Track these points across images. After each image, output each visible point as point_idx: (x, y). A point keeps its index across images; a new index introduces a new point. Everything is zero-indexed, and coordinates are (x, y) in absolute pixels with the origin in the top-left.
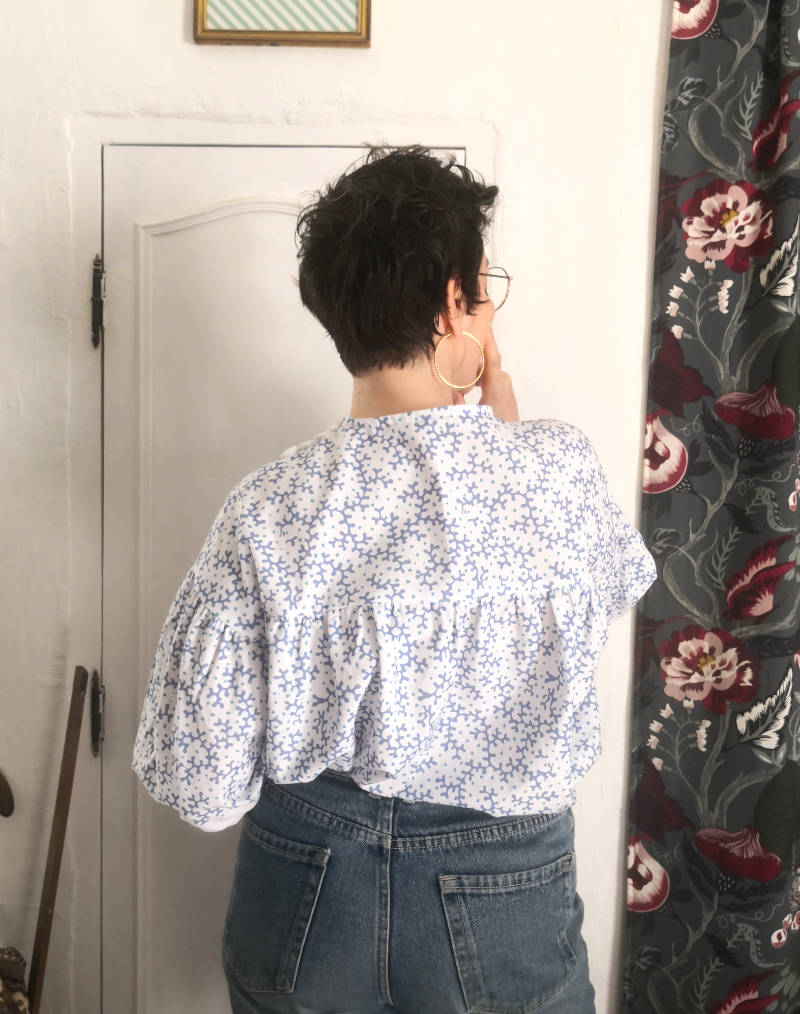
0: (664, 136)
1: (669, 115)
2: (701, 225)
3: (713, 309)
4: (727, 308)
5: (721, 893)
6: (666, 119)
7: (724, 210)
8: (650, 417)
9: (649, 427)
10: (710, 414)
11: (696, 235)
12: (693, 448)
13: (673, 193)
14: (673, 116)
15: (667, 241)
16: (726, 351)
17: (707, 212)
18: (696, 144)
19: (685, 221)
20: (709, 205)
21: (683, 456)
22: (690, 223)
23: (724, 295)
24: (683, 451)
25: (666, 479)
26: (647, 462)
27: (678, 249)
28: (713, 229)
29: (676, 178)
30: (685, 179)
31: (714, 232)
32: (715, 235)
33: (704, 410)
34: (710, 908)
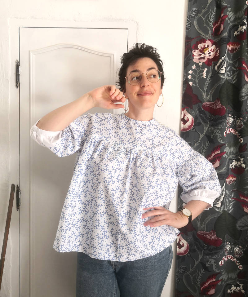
0: (187, 26)
1: (188, 19)
2: (198, 52)
3: (201, 77)
4: (206, 77)
5: (204, 250)
6: (187, 20)
7: (205, 48)
8: (183, 109)
9: (183, 112)
10: (201, 108)
11: (196, 55)
12: (195, 118)
13: (189, 42)
14: (190, 20)
15: (188, 56)
16: (205, 89)
17: (200, 48)
18: (196, 28)
19: (193, 51)
20: (200, 46)
21: (193, 120)
22: (195, 51)
23: (205, 73)
24: (193, 119)
25: (188, 127)
26: (182, 122)
27: (191, 59)
28: (201, 53)
29: (191, 38)
30: (193, 38)
31: (202, 54)
32: (202, 55)
33: (199, 107)
34: (201, 254)
